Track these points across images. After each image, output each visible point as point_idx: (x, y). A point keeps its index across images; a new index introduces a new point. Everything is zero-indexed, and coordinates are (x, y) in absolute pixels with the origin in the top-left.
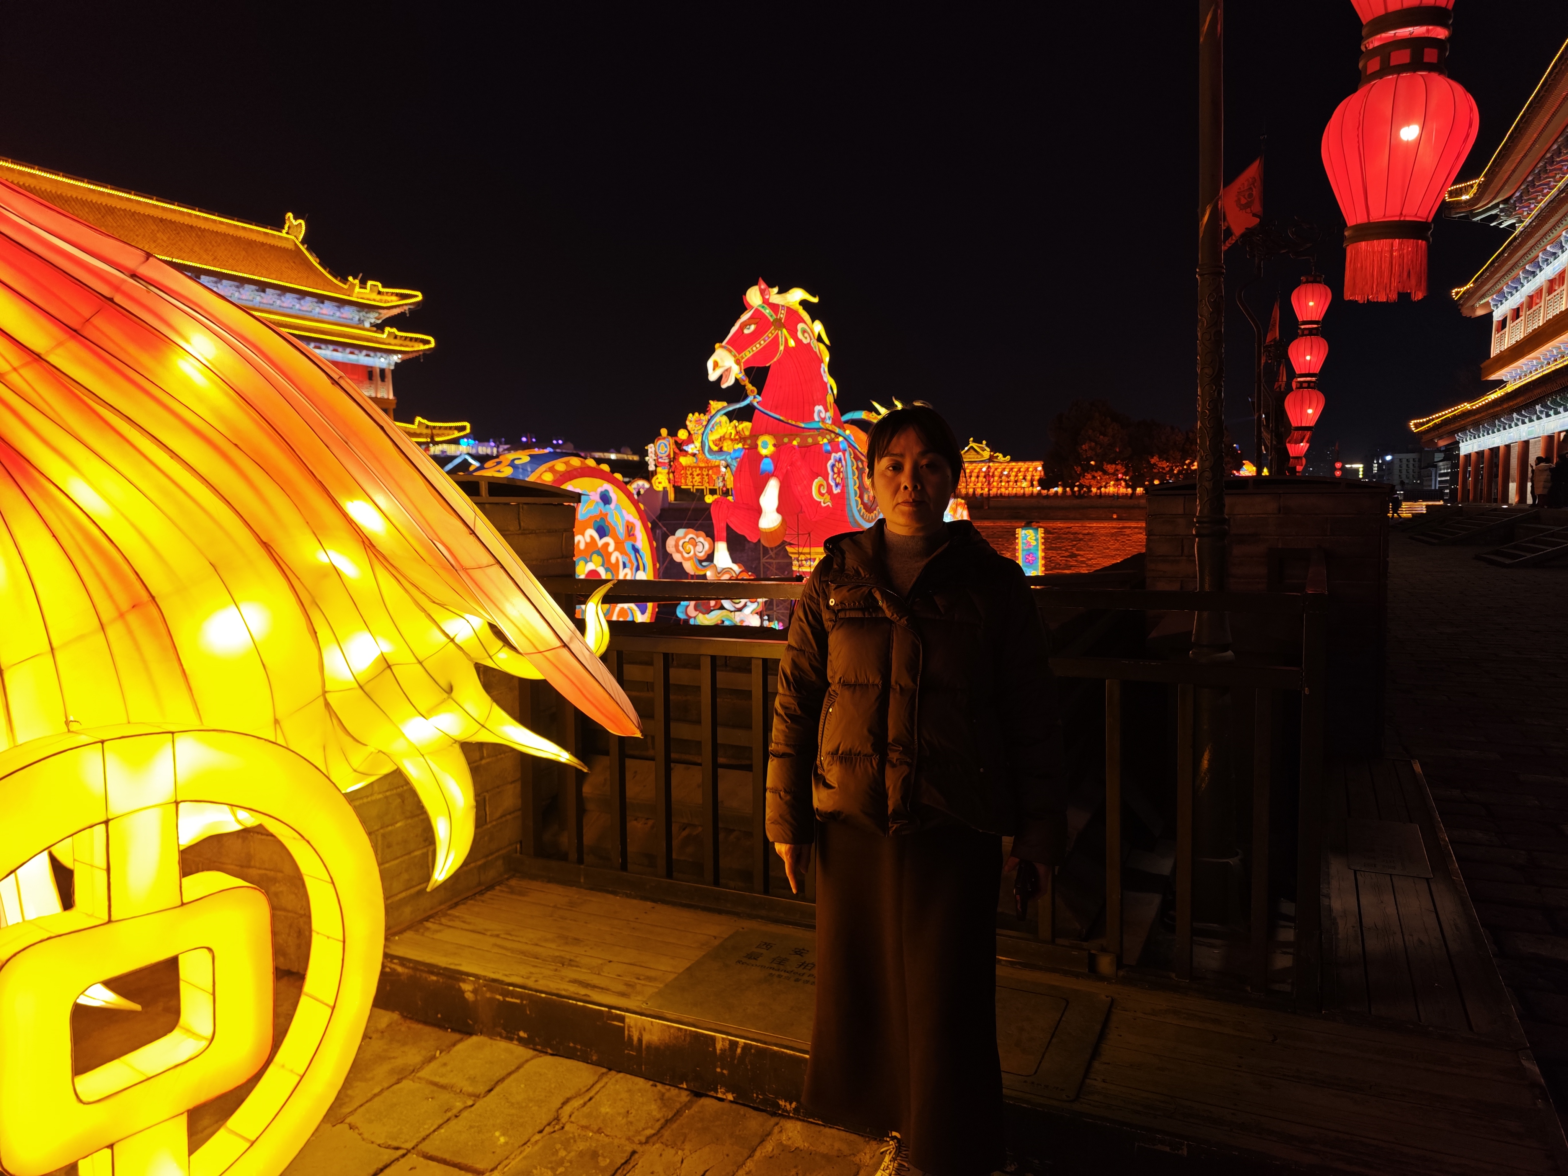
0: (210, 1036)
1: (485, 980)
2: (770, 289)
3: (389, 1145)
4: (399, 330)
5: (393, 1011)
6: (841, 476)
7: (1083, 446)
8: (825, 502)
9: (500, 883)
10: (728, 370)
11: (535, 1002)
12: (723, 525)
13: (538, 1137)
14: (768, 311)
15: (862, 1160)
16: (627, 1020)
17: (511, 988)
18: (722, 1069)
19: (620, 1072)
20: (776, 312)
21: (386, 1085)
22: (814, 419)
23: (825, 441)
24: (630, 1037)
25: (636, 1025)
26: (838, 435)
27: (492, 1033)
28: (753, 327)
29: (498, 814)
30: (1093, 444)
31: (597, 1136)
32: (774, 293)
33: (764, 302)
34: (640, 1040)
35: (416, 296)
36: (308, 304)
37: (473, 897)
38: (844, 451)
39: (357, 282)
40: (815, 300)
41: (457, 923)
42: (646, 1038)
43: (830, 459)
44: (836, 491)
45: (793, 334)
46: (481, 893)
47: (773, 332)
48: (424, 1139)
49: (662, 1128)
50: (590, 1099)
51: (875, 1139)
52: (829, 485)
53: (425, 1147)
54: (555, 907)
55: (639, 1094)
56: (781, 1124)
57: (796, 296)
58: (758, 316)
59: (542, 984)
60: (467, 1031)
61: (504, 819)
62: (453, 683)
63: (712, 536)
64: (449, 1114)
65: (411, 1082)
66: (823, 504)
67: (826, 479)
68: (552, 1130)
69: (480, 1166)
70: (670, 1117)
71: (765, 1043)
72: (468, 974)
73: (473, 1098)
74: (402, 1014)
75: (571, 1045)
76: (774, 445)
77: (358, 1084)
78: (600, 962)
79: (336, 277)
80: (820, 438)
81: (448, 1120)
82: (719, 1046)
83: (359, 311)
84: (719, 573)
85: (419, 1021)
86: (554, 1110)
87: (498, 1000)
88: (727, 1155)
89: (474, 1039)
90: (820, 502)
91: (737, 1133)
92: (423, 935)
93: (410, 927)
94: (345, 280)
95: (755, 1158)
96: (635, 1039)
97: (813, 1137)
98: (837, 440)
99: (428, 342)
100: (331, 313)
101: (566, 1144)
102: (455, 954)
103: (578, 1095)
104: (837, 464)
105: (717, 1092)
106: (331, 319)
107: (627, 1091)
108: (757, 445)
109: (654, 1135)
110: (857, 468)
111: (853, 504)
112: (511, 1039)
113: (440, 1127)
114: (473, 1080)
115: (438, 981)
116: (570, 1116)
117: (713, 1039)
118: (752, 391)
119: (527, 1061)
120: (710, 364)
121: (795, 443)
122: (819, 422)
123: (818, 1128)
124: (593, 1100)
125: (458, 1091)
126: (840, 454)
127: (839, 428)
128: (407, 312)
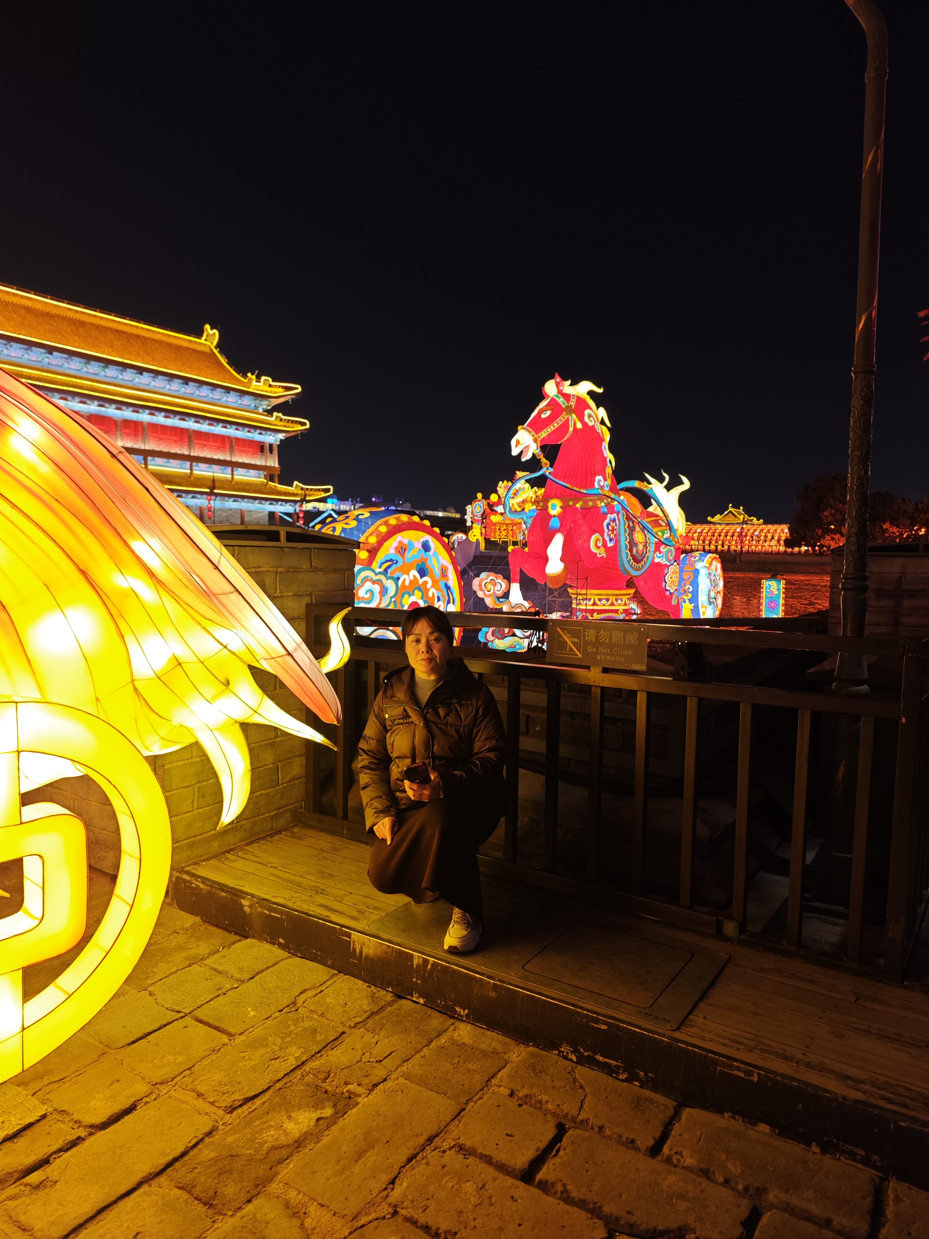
0: (40, 917)
1: (258, 899)
2: (564, 382)
3: (174, 1009)
4: (284, 415)
5: (196, 916)
6: (615, 533)
7: (825, 513)
8: (601, 553)
9: (286, 829)
10: (527, 447)
11: (290, 917)
12: (518, 570)
13: (278, 1014)
14: (561, 400)
15: (511, 1057)
16: (353, 937)
17: (275, 906)
18: (417, 980)
19: (347, 975)
20: (568, 401)
21: (180, 967)
22: (594, 486)
23: (603, 504)
24: (354, 949)
25: (359, 941)
26: (613, 500)
27: (261, 939)
28: (549, 413)
29: (288, 779)
30: (833, 511)
31: (319, 1019)
32: (567, 387)
33: (558, 393)
34: (361, 952)
35: (297, 389)
36: (218, 394)
37: (264, 838)
38: (618, 513)
39: (254, 377)
40: (601, 391)
41: (249, 856)
42: (365, 951)
43: (606, 519)
44: (610, 545)
45: (581, 418)
46: (271, 836)
47: (565, 416)
48: (199, 1007)
49: (368, 1018)
50: (321, 992)
51: (524, 1044)
52: (604, 539)
53: (199, 1013)
54: (321, 850)
55: (357, 992)
56: (456, 1024)
57: (585, 387)
58: (553, 403)
59: (298, 905)
60: (245, 936)
61: (292, 783)
62: (229, 679)
63: (508, 579)
64: (220, 992)
65: (198, 967)
66: (599, 556)
67: (602, 535)
68: (289, 1011)
69: (232, 1030)
70: (375, 1010)
71: (449, 963)
72: (247, 894)
73: (239, 983)
74: (202, 918)
75: (314, 951)
76: (561, 507)
77: (162, 964)
78: (344, 893)
79: (238, 373)
80: (598, 502)
81: (218, 996)
82: (415, 962)
83: (255, 400)
84: (512, 608)
85: (213, 925)
86: (293, 996)
87: (266, 914)
88: (410, 1043)
89: (249, 940)
90: (596, 553)
91: (422, 1027)
92: (223, 863)
93: (214, 857)
94: (245, 376)
95: (431, 1047)
96: (358, 951)
97: (477, 1036)
98: (612, 504)
99: (305, 424)
100: (235, 401)
101: (296, 1022)
102: (242, 878)
103: (313, 988)
104: (612, 523)
105: (412, 996)
106: (235, 405)
107: (348, 989)
108: (547, 507)
109: (361, 1022)
110: (629, 527)
111: (624, 556)
112: (274, 944)
113: (211, 1000)
114: (241, 969)
115: (226, 897)
116: (304, 1002)
117: (412, 956)
118: (546, 464)
119: (282, 960)
120: (513, 442)
121: (578, 506)
122: (598, 489)
123: (483, 1031)
124: (323, 993)
125: (230, 976)
126: (615, 515)
127: (615, 494)
128: (290, 400)
